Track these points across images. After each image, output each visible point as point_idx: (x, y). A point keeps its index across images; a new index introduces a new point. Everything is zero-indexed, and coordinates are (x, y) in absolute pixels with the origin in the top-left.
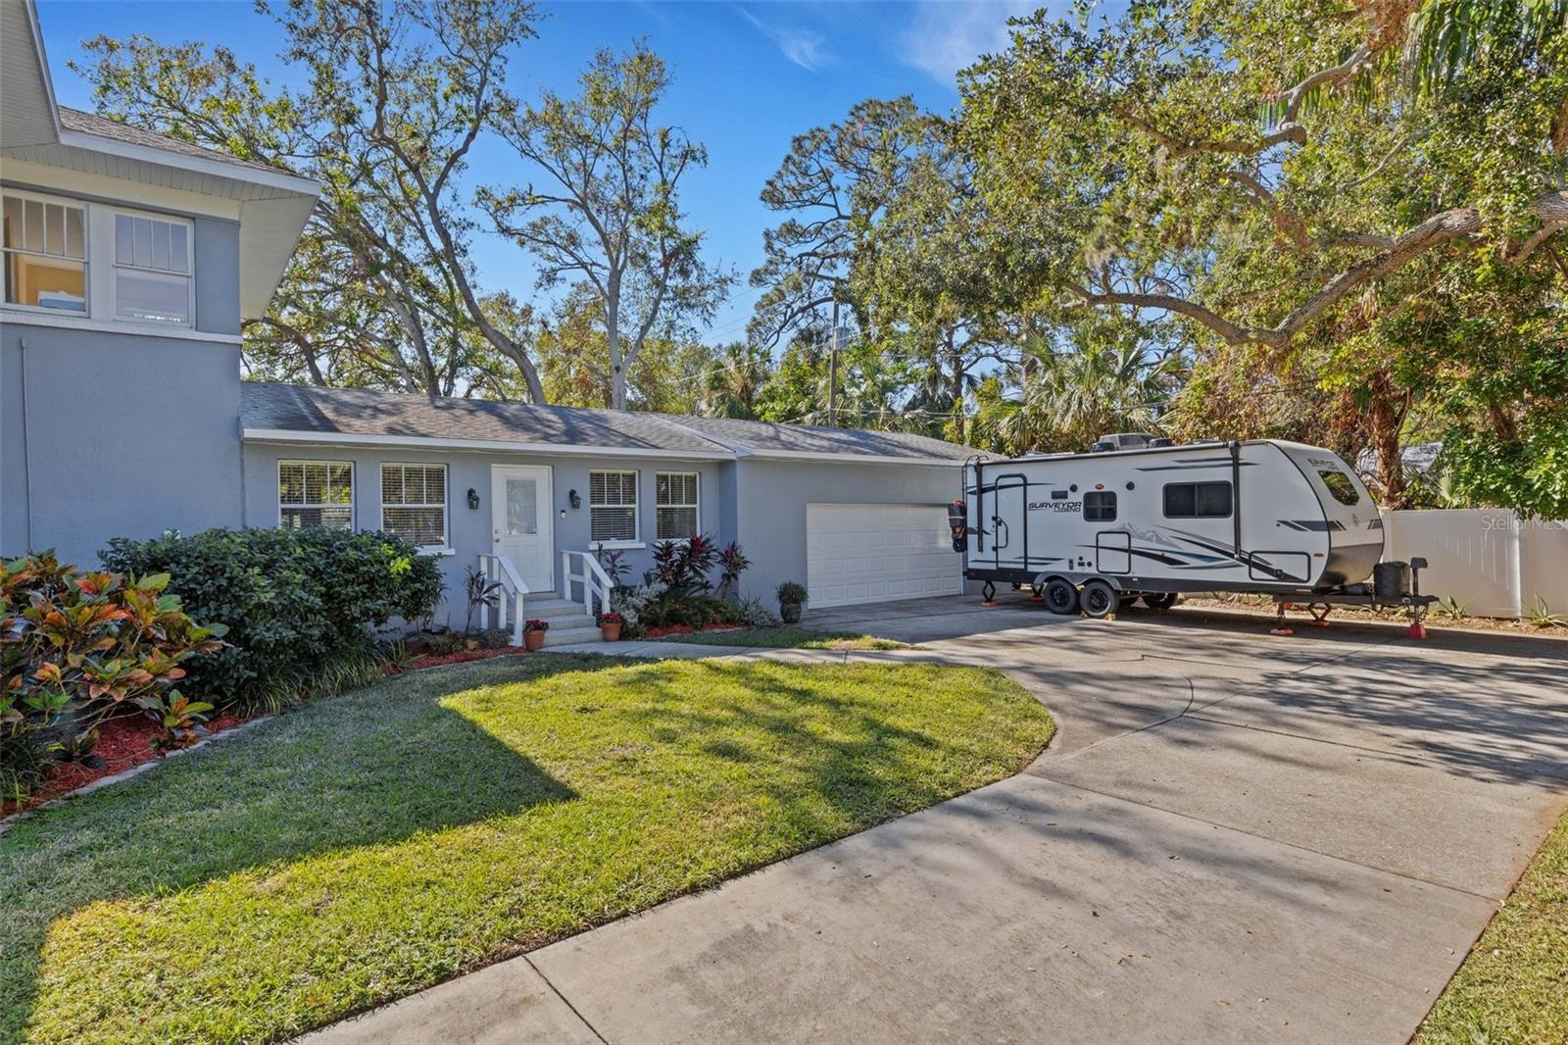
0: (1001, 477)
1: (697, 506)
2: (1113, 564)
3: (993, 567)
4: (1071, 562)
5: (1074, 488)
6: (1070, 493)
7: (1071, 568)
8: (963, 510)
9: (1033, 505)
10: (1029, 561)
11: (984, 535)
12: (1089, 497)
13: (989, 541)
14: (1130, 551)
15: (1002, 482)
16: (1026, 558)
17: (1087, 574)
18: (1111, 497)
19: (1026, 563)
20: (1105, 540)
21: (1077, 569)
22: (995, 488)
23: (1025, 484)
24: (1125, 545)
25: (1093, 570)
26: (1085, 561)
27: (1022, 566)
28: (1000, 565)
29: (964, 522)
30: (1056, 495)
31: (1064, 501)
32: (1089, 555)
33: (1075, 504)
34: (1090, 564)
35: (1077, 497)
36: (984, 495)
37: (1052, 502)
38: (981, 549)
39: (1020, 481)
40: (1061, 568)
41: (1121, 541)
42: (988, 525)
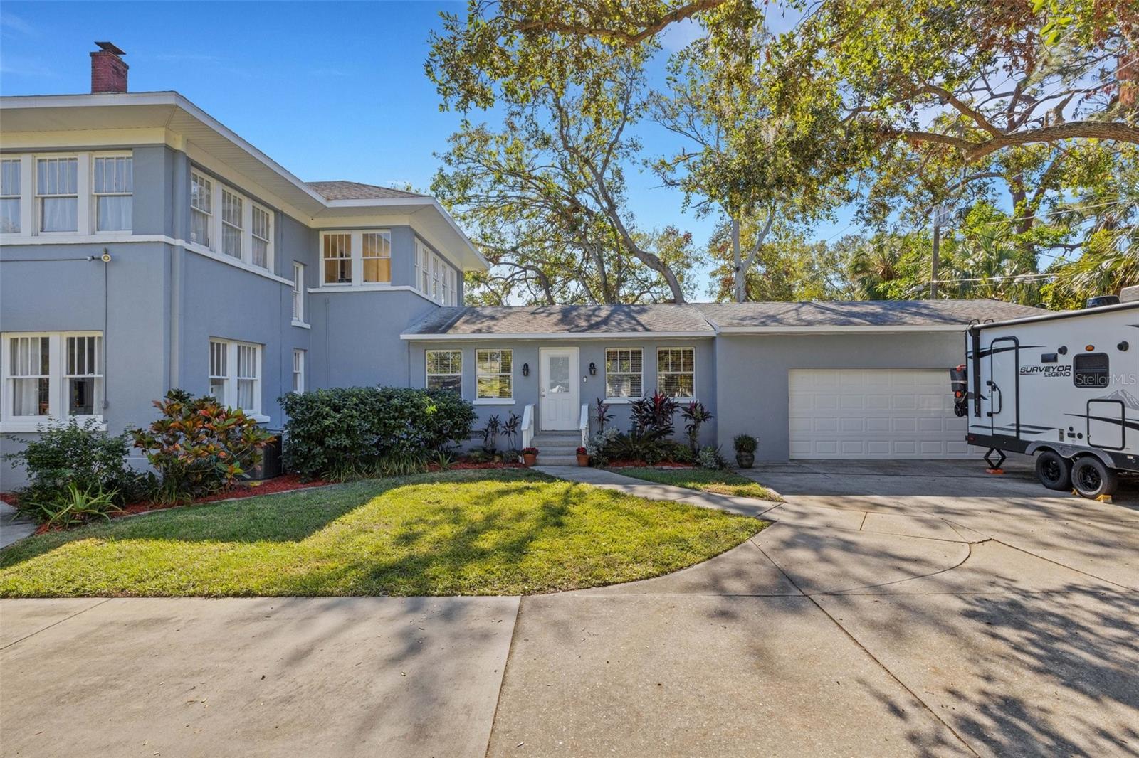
0: (996, 340)
1: (694, 373)
2: (1106, 437)
3: (988, 433)
4: (1061, 432)
5: (1063, 350)
6: (1060, 356)
7: (1062, 439)
8: (965, 375)
9: (1025, 370)
10: (1021, 428)
11: (982, 400)
12: (1078, 359)
13: (986, 406)
14: (1124, 423)
15: (997, 345)
16: (1018, 425)
17: (1078, 447)
18: (1103, 358)
19: (1018, 431)
20: (1097, 409)
21: (1068, 441)
22: (991, 352)
23: (1017, 347)
24: (1119, 416)
25: (1083, 443)
26: (1076, 432)
27: (1014, 434)
28: (996, 432)
29: (965, 387)
30: (1046, 359)
31: (1054, 364)
32: (1080, 426)
33: (1065, 368)
34: (1080, 436)
35: (1067, 360)
36: (982, 360)
37: (1042, 365)
38: (978, 414)
39: (1011, 344)
40: (1051, 438)
41: (1114, 411)
42: (985, 390)
